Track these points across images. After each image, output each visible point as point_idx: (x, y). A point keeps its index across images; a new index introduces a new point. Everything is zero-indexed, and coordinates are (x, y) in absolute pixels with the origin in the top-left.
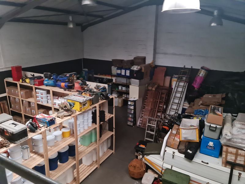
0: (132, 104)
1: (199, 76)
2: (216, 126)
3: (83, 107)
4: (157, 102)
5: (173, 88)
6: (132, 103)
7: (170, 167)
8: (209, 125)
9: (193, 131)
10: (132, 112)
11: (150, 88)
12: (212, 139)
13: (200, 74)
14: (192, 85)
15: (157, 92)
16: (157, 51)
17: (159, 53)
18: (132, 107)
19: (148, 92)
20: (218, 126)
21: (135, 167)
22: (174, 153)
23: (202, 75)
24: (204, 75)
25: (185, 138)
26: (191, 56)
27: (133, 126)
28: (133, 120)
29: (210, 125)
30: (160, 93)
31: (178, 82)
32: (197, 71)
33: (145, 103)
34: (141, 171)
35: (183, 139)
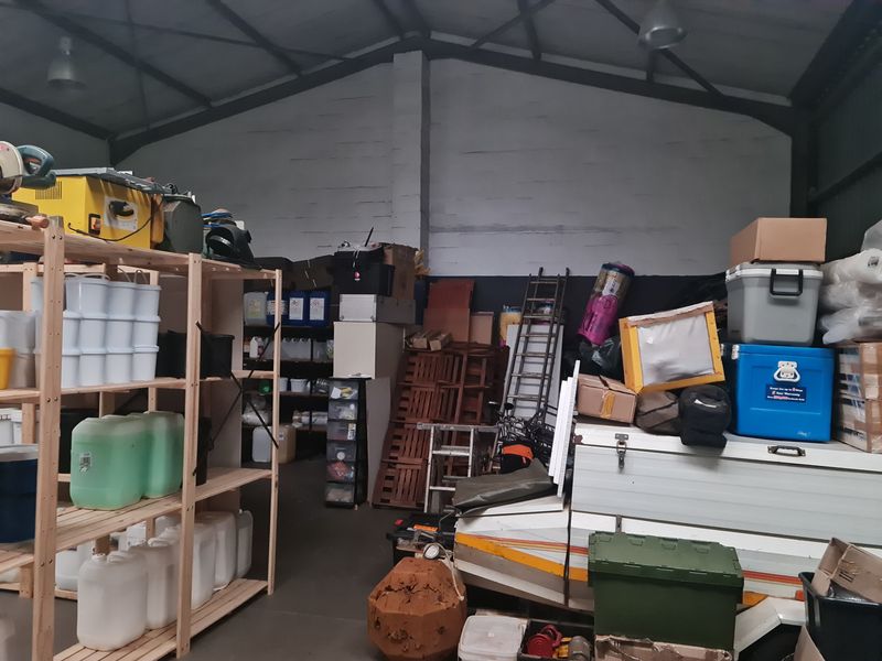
0: (348, 397)
1: (600, 294)
2: (801, 272)
3: (105, 221)
4: (453, 393)
5: (508, 348)
6: (349, 389)
7: (608, 525)
8: (766, 271)
9: (692, 329)
10: (350, 436)
11: (419, 342)
12: (785, 348)
13: (603, 287)
14: (581, 332)
15: (451, 357)
16: (434, 221)
17: (442, 230)
18: (349, 412)
19: (413, 359)
20: (809, 272)
21: (409, 588)
22: (622, 440)
23: (612, 290)
24: (616, 289)
25: (659, 369)
26: (560, 229)
27: (353, 507)
28: (352, 475)
29: (774, 271)
30: (465, 359)
31: (525, 327)
32: (589, 283)
33: (404, 404)
34: (443, 606)
35: (649, 380)
